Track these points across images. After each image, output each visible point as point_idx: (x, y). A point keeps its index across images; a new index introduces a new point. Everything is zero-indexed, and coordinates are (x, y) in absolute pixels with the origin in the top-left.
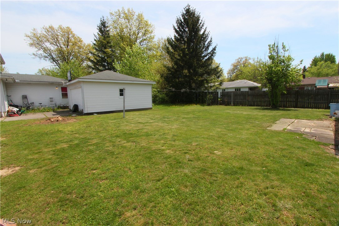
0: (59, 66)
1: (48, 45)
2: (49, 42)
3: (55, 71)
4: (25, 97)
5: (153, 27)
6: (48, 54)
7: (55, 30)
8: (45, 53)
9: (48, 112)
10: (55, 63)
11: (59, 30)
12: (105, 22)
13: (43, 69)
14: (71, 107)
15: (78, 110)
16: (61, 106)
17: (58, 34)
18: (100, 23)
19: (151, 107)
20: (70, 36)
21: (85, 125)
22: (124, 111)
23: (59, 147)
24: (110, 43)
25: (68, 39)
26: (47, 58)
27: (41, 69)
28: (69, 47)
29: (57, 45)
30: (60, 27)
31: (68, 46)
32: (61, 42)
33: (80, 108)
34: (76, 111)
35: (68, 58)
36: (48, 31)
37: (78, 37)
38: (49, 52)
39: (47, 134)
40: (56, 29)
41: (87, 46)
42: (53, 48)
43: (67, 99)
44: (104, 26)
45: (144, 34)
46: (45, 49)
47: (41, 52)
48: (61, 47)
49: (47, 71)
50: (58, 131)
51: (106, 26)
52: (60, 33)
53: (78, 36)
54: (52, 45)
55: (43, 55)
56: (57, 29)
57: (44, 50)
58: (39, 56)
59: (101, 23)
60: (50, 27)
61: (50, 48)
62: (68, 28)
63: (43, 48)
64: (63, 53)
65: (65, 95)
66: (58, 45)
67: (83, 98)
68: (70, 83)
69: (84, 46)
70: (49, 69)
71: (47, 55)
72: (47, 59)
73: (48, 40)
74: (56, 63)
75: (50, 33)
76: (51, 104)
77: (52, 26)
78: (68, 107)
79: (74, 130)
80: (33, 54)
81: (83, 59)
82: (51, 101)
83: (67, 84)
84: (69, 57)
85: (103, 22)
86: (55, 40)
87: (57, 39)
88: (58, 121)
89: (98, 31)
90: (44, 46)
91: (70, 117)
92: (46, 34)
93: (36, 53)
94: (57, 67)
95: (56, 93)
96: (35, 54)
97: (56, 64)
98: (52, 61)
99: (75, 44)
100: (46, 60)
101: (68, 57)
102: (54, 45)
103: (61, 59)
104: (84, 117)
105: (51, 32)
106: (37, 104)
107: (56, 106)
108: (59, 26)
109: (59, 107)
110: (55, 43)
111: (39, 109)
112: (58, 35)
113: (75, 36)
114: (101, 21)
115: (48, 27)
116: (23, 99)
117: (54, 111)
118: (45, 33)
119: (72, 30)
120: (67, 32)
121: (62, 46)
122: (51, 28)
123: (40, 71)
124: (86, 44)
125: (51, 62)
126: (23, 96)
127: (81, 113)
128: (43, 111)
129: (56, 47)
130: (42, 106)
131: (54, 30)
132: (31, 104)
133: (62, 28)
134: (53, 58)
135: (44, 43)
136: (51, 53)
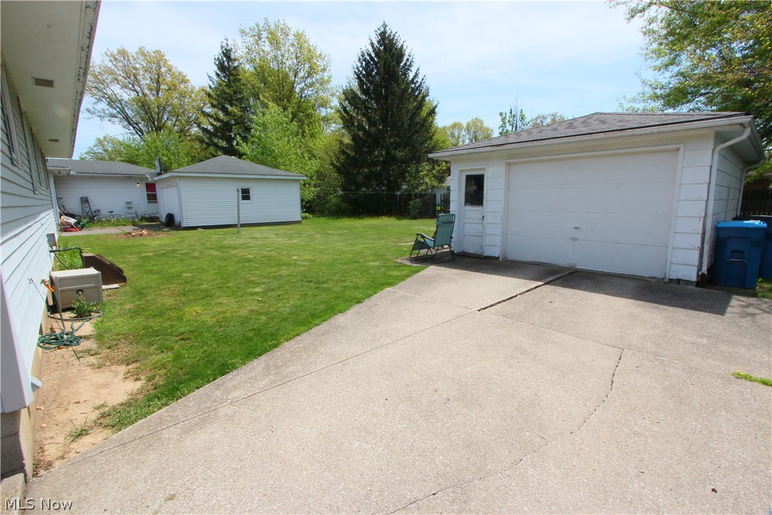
0: (140, 135)
1: (116, 89)
2: (118, 83)
3: (133, 145)
4: (85, 201)
5: (326, 59)
6: (118, 109)
7: (131, 58)
8: (112, 107)
9: (124, 225)
10: (131, 128)
11: (139, 59)
12: (230, 50)
13: (105, 138)
14: (163, 219)
15: (174, 223)
16: (146, 216)
17: (138, 66)
18: (221, 52)
19: (299, 219)
20: (163, 70)
21: (178, 240)
22: (239, 226)
23: (143, 255)
24: (241, 93)
25: (159, 77)
26: (116, 117)
27: (102, 139)
28: (160, 93)
29: (136, 91)
30: (142, 52)
31: (158, 92)
32: (143, 82)
33: (177, 219)
34: (171, 223)
35: (158, 118)
36: (116, 60)
37: (180, 73)
38: (120, 106)
39: (128, 247)
40: (132, 56)
41: (199, 92)
42: (127, 95)
43: (156, 204)
44: (229, 58)
45: (310, 75)
46: (111, 100)
47: (103, 105)
48: (145, 95)
49: (116, 144)
50: (142, 245)
51: (233, 57)
52: (140, 64)
53: (180, 70)
54: (125, 90)
55: (107, 112)
56: (135, 56)
57: (108, 100)
58: (99, 114)
59: (223, 52)
60: (119, 52)
61: (121, 96)
62: (158, 52)
63: (106, 96)
64: (149, 108)
65: (152, 198)
66: (138, 89)
67: (180, 203)
68: (159, 177)
69: (192, 92)
70: (121, 139)
71: (115, 112)
72: (116, 119)
73: (116, 79)
74: (134, 128)
75: (120, 64)
76: (130, 213)
77: (123, 50)
78: (158, 218)
79: (162, 243)
80: (87, 110)
81: (191, 120)
82: (129, 208)
83: (156, 178)
84: (160, 115)
85: (226, 49)
86: (131, 78)
87: (135, 77)
88: (141, 235)
89: (216, 68)
90: (109, 92)
91: (160, 232)
92: (113, 68)
93: (93, 107)
94: (137, 136)
95: (137, 195)
96: (92, 109)
97: (134, 132)
98: (126, 123)
99: (172, 88)
100: (113, 122)
101: (158, 115)
102: (130, 89)
103: (143, 120)
104: (180, 232)
105: (122, 61)
106: (104, 212)
107: (137, 216)
108: (140, 49)
109: (143, 219)
110: (131, 86)
111: (109, 221)
112: (136, 69)
113: (173, 70)
114: (222, 47)
115: (116, 52)
116: (82, 203)
117: (134, 225)
118: (110, 65)
119: (166, 57)
120: (156, 64)
121: (147, 91)
122: (123, 53)
123: (100, 142)
124: (197, 88)
125: (124, 127)
126: (81, 198)
127: (179, 228)
128: (117, 224)
129: (133, 95)
130: (114, 216)
131: (128, 57)
132: (95, 212)
133: (146, 52)
134: (127, 118)
135: (108, 86)
136: (123, 108)
